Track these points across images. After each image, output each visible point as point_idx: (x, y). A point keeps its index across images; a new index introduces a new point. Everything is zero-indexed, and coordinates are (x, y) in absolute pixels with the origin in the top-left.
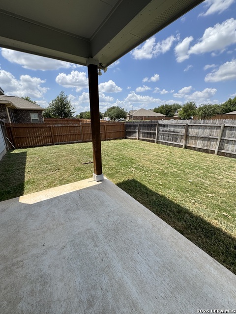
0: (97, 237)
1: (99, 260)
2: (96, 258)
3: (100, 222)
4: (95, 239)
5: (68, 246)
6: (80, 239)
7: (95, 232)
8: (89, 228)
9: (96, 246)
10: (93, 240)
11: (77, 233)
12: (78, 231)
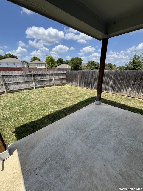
0: (86, 135)
1: (95, 132)
2: (95, 133)
3: (75, 137)
4: (87, 136)
5: (97, 148)
6: (90, 143)
7: (83, 137)
8: (81, 142)
9: (90, 135)
10: (88, 137)
11: (87, 147)
12: (86, 147)
